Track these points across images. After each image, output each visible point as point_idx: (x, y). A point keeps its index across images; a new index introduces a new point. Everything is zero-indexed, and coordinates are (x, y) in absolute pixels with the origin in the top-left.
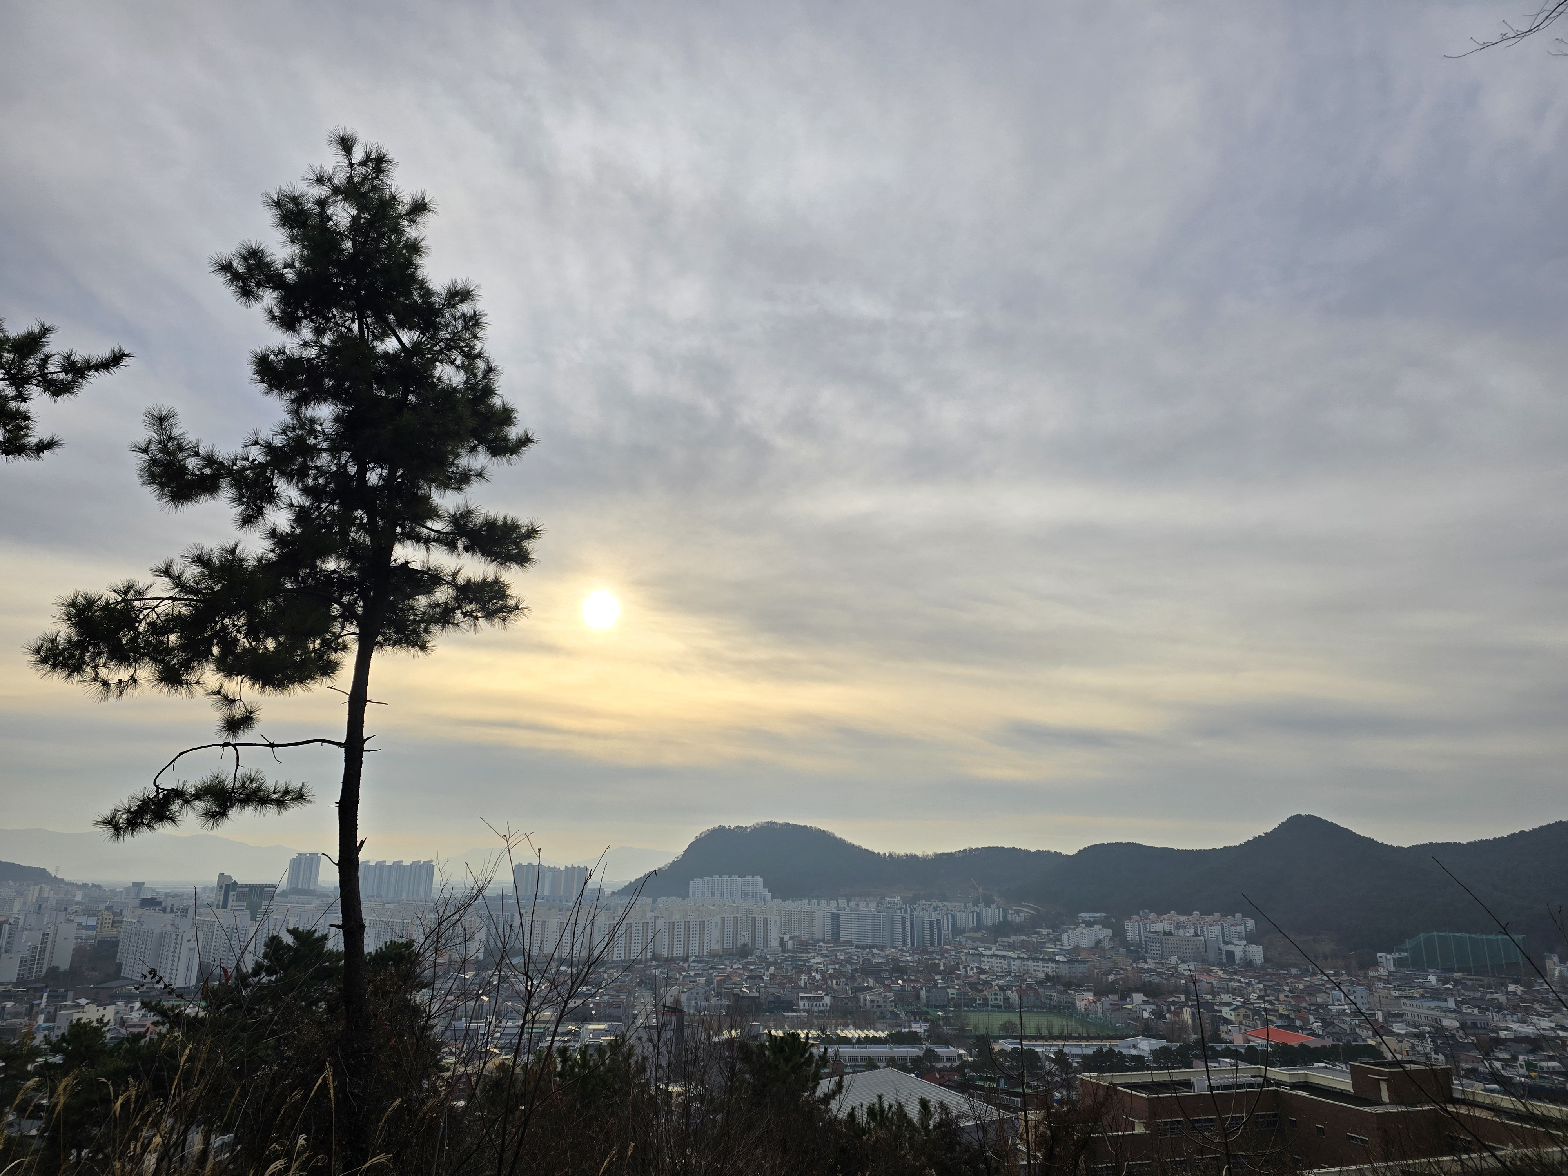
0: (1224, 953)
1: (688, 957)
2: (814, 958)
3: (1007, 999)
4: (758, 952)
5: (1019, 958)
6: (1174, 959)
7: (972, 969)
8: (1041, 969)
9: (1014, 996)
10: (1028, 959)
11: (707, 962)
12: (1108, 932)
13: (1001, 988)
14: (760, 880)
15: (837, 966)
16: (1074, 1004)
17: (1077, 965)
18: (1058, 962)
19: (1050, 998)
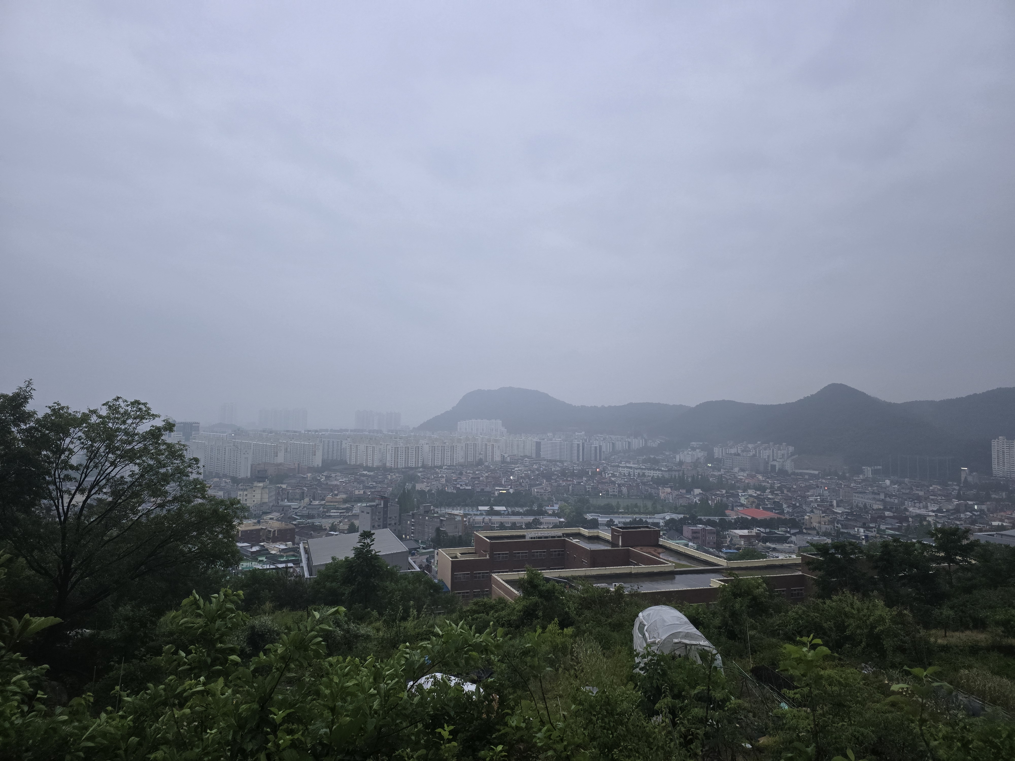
0: (770, 466)
2: (518, 467)
3: (620, 491)
4: (486, 464)
5: (640, 468)
6: (736, 470)
7: (608, 474)
8: (652, 475)
9: (624, 490)
10: (645, 469)
11: (453, 469)
12: (704, 453)
13: (619, 485)
14: (500, 422)
15: (529, 472)
16: (658, 494)
17: (674, 473)
18: (661, 470)
19: (647, 491)
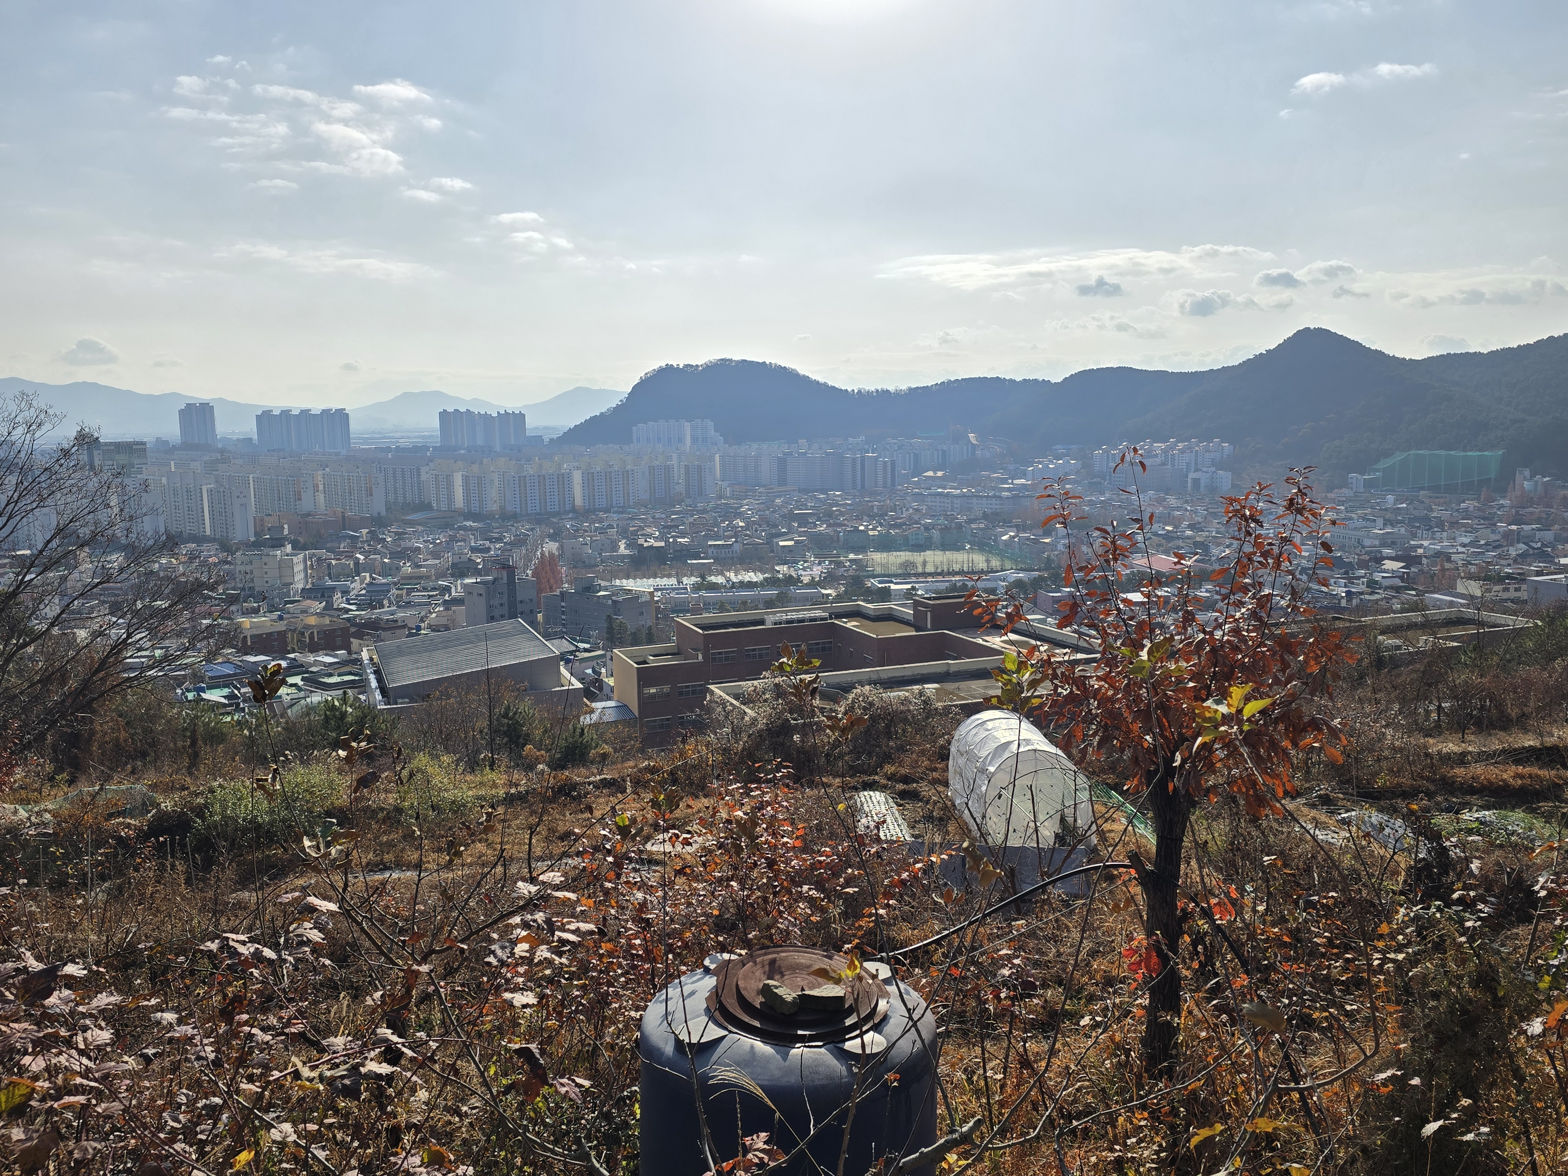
0: (1190, 480)
1: (612, 507)
3: (928, 538)
4: (689, 501)
9: (936, 535)
12: (1077, 465)
13: (927, 528)
14: (712, 424)
16: (995, 541)
17: (1022, 501)
18: (1002, 498)
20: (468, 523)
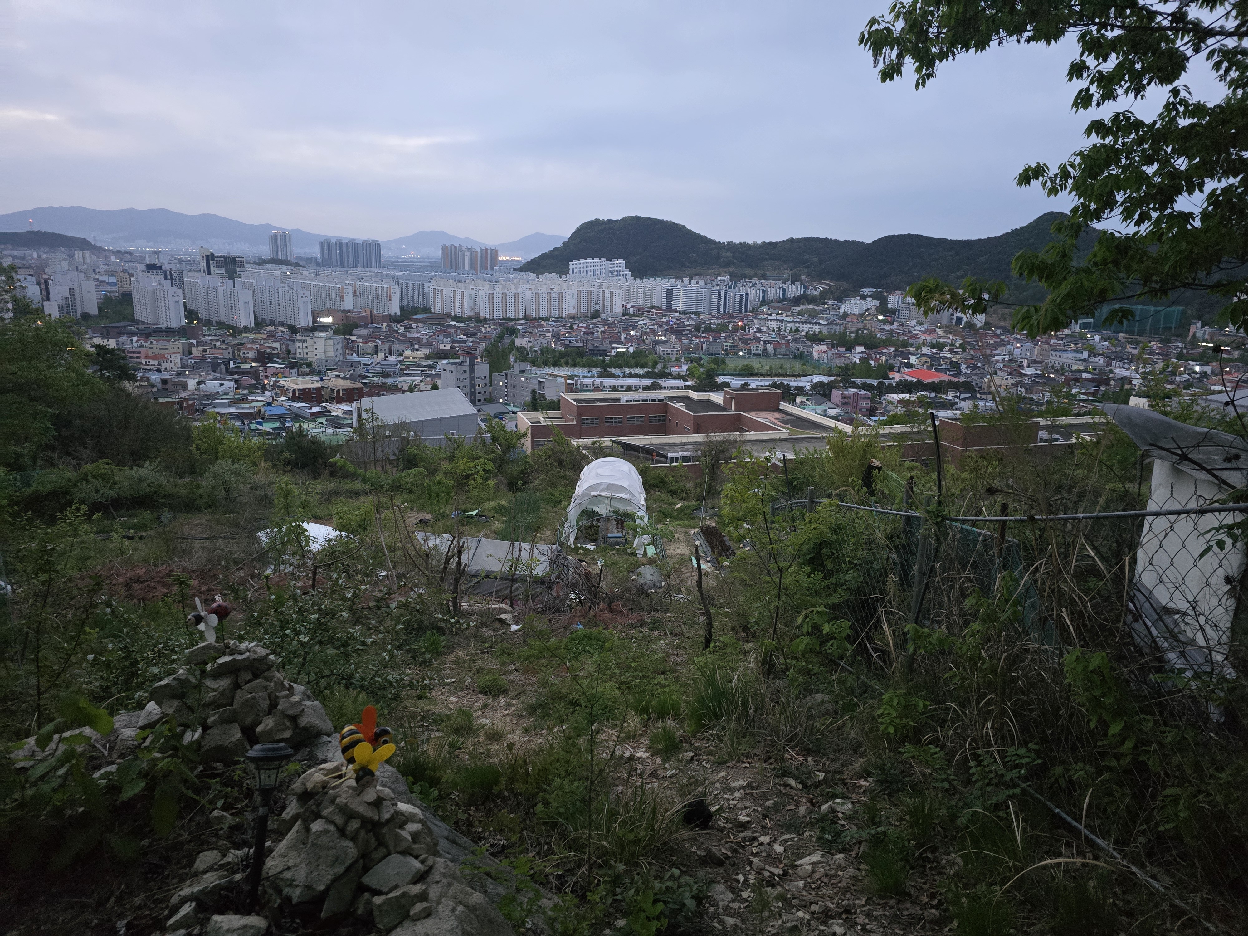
1: (548, 318)
2: (643, 320)
3: (765, 350)
4: (603, 316)
5: (793, 322)
7: (753, 329)
8: (807, 329)
9: (770, 348)
10: (799, 323)
11: (562, 322)
12: (877, 303)
14: (622, 262)
15: (656, 327)
16: (811, 353)
17: (834, 327)
18: (819, 324)
19: (798, 349)
20: (453, 323)
